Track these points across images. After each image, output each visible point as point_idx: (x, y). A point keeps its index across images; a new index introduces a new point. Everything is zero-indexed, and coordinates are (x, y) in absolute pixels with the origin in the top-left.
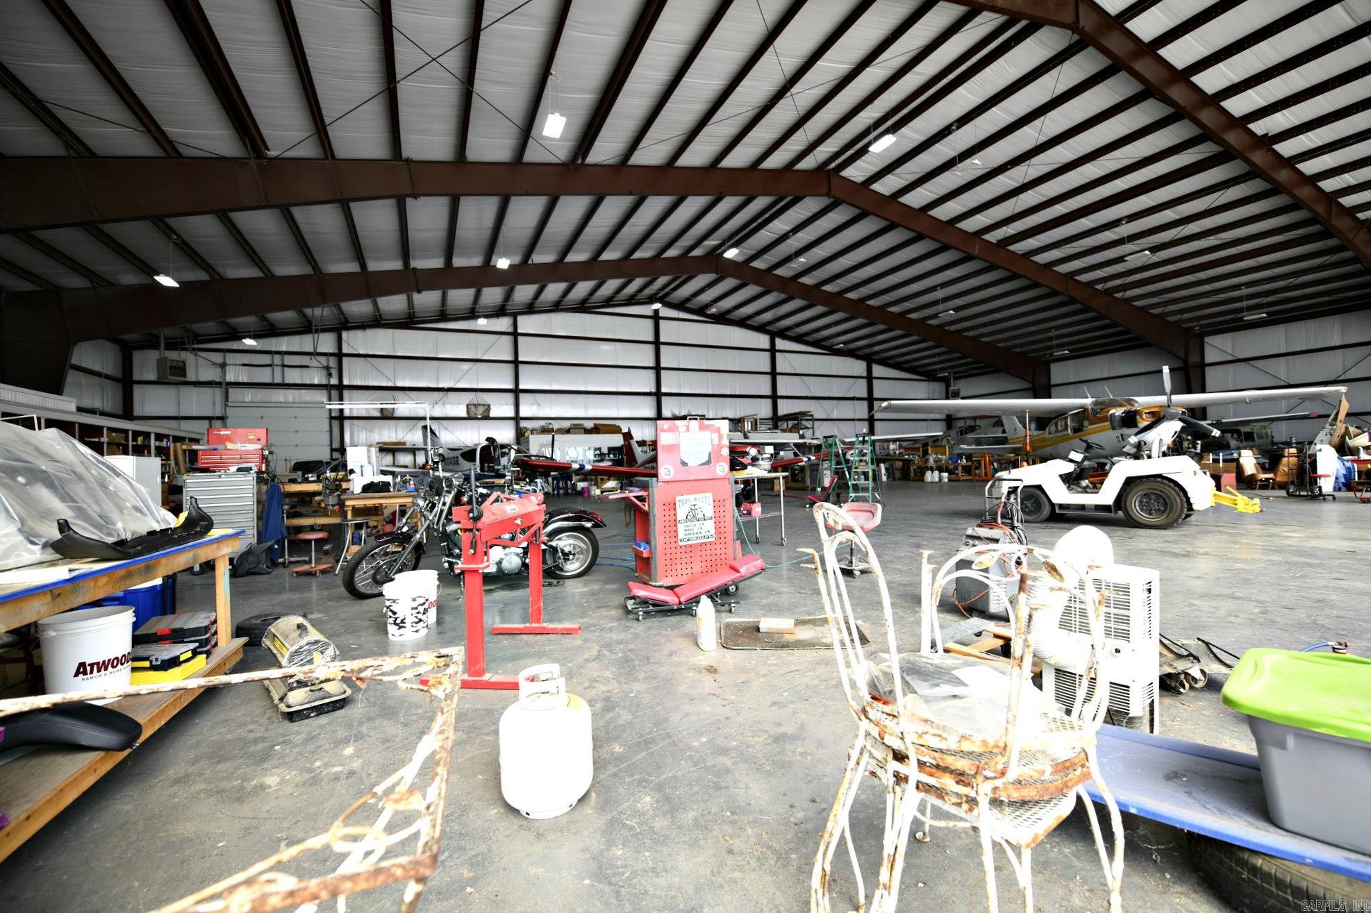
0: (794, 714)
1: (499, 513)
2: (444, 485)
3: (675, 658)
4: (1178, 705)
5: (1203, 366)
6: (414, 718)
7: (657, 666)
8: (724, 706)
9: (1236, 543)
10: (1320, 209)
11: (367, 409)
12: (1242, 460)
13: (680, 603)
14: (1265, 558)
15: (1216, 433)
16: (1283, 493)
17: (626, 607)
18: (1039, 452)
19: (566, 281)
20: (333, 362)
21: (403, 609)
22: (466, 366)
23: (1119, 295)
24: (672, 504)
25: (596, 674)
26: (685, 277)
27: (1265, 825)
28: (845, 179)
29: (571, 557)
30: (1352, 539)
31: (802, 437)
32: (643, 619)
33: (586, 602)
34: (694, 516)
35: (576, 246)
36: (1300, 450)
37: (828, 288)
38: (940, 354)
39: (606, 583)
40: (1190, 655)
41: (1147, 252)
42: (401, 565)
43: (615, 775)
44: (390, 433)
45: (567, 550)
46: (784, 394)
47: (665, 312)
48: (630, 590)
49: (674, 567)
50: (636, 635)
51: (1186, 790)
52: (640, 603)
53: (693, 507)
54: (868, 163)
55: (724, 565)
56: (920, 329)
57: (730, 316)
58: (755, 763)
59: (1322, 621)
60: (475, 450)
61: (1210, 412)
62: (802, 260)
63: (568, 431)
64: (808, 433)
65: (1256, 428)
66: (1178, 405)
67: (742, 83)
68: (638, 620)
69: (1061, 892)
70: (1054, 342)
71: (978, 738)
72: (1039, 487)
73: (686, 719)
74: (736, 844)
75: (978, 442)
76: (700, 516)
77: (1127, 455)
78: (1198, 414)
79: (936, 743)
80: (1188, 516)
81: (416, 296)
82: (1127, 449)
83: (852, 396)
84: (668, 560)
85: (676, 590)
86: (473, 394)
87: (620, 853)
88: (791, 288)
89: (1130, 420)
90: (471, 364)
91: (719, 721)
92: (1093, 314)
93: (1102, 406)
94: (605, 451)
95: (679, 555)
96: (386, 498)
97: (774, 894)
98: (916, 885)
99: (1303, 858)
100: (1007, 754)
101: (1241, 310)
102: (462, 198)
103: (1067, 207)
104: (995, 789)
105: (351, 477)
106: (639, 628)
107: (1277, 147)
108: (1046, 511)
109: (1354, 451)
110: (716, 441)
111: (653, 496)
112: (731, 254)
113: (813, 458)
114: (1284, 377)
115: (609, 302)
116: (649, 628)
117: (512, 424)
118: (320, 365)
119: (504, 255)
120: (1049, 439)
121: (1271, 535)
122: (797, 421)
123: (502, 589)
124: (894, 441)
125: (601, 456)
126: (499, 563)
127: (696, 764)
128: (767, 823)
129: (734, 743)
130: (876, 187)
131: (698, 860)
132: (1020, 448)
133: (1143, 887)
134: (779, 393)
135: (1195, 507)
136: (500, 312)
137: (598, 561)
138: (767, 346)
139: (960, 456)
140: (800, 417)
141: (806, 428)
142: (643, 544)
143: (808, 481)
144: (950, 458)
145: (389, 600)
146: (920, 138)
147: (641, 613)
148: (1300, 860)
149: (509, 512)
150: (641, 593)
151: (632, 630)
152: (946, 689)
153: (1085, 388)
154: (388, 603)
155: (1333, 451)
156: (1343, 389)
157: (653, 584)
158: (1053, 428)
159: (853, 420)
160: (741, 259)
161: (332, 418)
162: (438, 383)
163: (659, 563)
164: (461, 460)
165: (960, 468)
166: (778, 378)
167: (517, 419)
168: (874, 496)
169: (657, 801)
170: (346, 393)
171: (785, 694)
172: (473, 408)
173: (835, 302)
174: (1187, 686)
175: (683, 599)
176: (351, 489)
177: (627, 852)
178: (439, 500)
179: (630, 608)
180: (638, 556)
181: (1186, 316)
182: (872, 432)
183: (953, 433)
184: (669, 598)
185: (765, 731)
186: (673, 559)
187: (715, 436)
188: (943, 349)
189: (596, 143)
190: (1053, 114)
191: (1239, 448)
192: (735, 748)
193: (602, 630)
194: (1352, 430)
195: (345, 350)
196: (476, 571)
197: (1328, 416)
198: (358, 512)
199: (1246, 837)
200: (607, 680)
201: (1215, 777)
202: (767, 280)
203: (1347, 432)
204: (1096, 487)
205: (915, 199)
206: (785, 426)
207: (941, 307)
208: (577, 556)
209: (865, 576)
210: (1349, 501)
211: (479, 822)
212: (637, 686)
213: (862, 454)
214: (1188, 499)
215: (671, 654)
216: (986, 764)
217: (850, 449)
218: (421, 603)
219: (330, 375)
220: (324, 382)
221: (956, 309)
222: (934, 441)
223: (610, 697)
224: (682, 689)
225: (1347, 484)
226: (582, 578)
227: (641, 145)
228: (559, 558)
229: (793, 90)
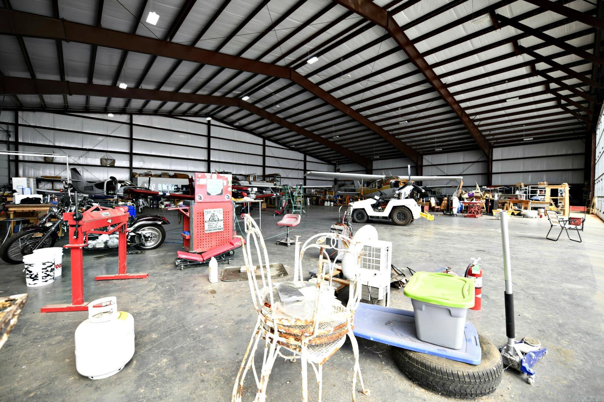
0: (248, 310)
1: (96, 216)
2: (71, 201)
3: (196, 288)
4: (398, 293)
5: (422, 166)
6: (32, 331)
7: (186, 292)
8: (215, 309)
9: (426, 231)
10: (459, 113)
11: (35, 157)
12: (431, 201)
13: (204, 260)
14: (433, 236)
15: (423, 191)
16: (442, 213)
17: (175, 263)
18: (366, 196)
19: (160, 100)
20: (11, 128)
21: (36, 270)
22: (101, 138)
23: (397, 137)
24: (202, 213)
25: (151, 298)
26: (224, 106)
27: (415, 339)
28: (297, 73)
29: (149, 239)
30: (460, 230)
31: (275, 185)
32: (184, 269)
33: (155, 262)
34: (213, 219)
35: (166, 83)
36: (448, 198)
37: (289, 120)
38: (333, 154)
39: (169, 251)
40: (403, 274)
41: (406, 122)
42: (41, 245)
43: (150, 350)
44: (49, 172)
45: (147, 235)
46: (268, 165)
47: (213, 122)
48: (177, 255)
49: (202, 243)
50: (178, 277)
51: (391, 328)
52: (183, 261)
53: (213, 215)
54: (307, 68)
55: (227, 242)
56: (326, 142)
57: (245, 128)
58: (224, 335)
59: (447, 259)
60: (103, 183)
61: (424, 183)
62: (278, 106)
63: (160, 176)
64: (278, 183)
65: (436, 190)
66: (412, 180)
67: (253, 19)
68: (181, 269)
69: (344, 376)
70: (374, 153)
71: (303, 319)
72: (364, 209)
73: (195, 317)
74: (206, 377)
75: (345, 190)
76: (216, 219)
77: (395, 198)
78: (420, 183)
79: (286, 323)
80: (412, 221)
81: (69, 97)
82: (395, 195)
83: (297, 168)
84: (199, 240)
85: (203, 254)
86: (105, 154)
87: (142, 391)
88: (273, 118)
89: (396, 184)
90: (104, 137)
91: (211, 317)
92: (388, 143)
93: (388, 178)
94: (180, 187)
95: (205, 238)
96: (38, 207)
97: (220, 398)
98: (286, 383)
99: (425, 351)
100: (314, 326)
101: (434, 147)
102: (98, 47)
103: (381, 100)
104: (310, 341)
105: (15, 194)
106: (180, 273)
107: (448, 89)
108: (366, 218)
109: (463, 199)
110: (225, 184)
111: (192, 209)
112: (246, 99)
113: (278, 194)
114: (446, 172)
115: (184, 114)
116: (186, 273)
117: (128, 170)
118: (3, 130)
119: (125, 82)
120: (370, 190)
121: (437, 228)
122: (273, 178)
123: (108, 256)
124: (314, 188)
125: (178, 190)
126: (106, 243)
127: (194, 339)
128: (224, 364)
129: (216, 327)
130: (310, 79)
131: (185, 388)
132: (359, 194)
133: (374, 369)
134: (266, 165)
135: (414, 218)
136: (122, 111)
137: (165, 240)
138: (262, 143)
139: (338, 196)
140: (275, 176)
141: (278, 181)
142: (187, 232)
143: (276, 204)
144: (334, 197)
145: (27, 265)
146: (328, 61)
147: (182, 266)
148: (424, 352)
149: (104, 216)
150: (184, 256)
151: (177, 275)
152: (295, 298)
153: (383, 171)
154: (26, 267)
155: (458, 199)
156: (461, 177)
157: (191, 252)
158: (371, 186)
159: (298, 179)
160: (250, 102)
161: (9, 161)
162: (82, 146)
163: (195, 242)
164: (95, 188)
165: (338, 201)
166: (266, 158)
167: (131, 168)
168: (302, 211)
169: (170, 361)
170: (20, 147)
171: (246, 301)
172: (104, 161)
173: (292, 127)
174: (401, 286)
175: (205, 259)
176: (14, 202)
177: (147, 389)
178: (67, 209)
179: (177, 264)
180: (184, 238)
181: (418, 147)
182: (305, 185)
183: (336, 186)
184: (199, 258)
185: (233, 319)
186: (202, 240)
187: (225, 182)
188: (334, 152)
189: (178, 33)
190: (378, 62)
191: (431, 197)
192: (216, 329)
193: (160, 275)
194: (464, 192)
195: (20, 122)
196: (78, 248)
197: (457, 187)
198: (16, 214)
199: (408, 345)
200: (157, 301)
201: (402, 322)
202: (262, 113)
203: (462, 193)
204: (383, 209)
205: (326, 87)
206: (268, 180)
207: (334, 134)
208: (153, 239)
209: (292, 246)
210: (461, 216)
211: (60, 386)
212: (172, 303)
213: (299, 193)
214: (412, 215)
215: (194, 286)
216: (306, 330)
217: (295, 191)
218: (49, 265)
219: (9, 136)
220: (5, 139)
221: (340, 136)
222: (329, 189)
223: (157, 310)
224: (196, 303)
225: (461, 211)
226: (156, 250)
227: (202, 38)
228: (143, 240)
229: (276, 28)
